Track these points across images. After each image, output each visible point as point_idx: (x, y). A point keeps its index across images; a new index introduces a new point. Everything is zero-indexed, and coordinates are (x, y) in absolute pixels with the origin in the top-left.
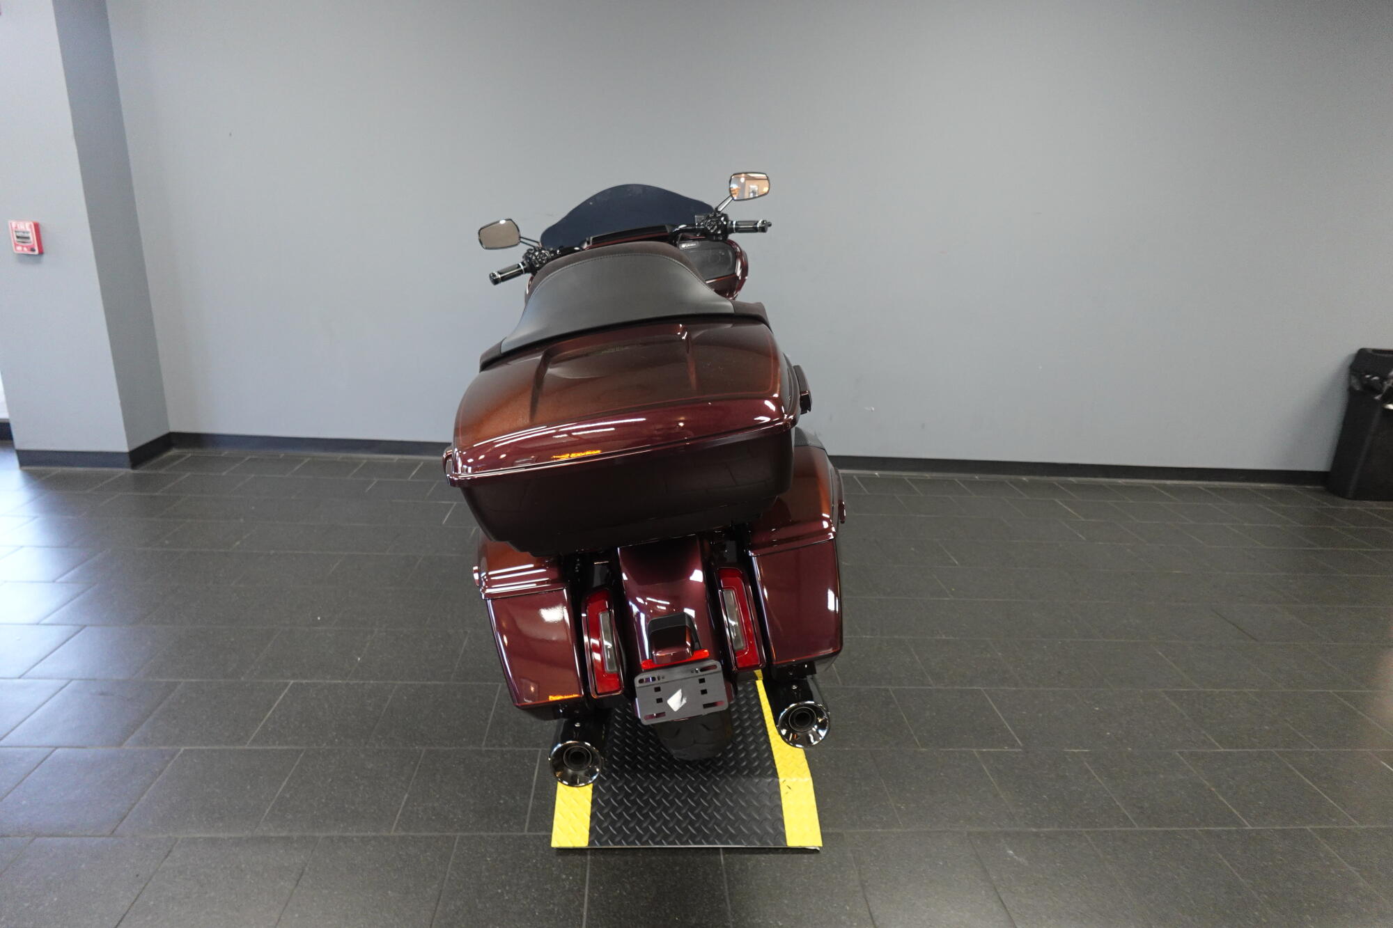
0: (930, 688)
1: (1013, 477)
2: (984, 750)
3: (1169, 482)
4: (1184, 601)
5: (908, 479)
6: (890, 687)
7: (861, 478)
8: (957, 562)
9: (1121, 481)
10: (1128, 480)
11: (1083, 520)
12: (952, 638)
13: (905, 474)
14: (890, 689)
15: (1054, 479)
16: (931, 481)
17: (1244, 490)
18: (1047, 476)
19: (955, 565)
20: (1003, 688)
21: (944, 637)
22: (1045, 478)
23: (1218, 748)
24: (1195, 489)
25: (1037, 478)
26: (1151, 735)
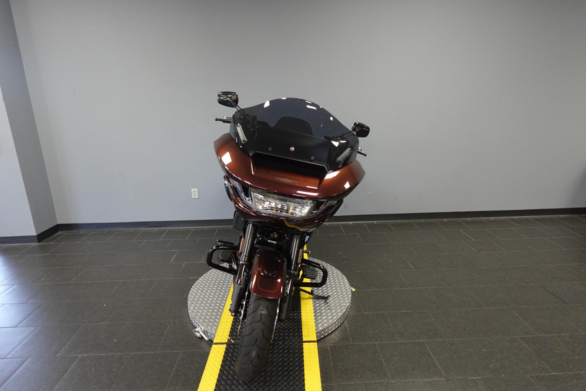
0: (397, 342)
1: (439, 220)
2: (425, 380)
3: (515, 217)
4: (527, 283)
5: (390, 224)
6: (376, 343)
7: (368, 225)
8: (412, 268)
9: (492, 218)
10: (495, 218)
11: (474, 240)
12: (409, 311)
13: (388, 221)
14: (377, 344)
15: (459, 220)
16: (401, 224)
17: (552, 219)
18: (456, 218)
19: (411, 269)
20: (435, 340)
21: (405, 311)
22: (455, 219)
23: (552, 373)
24: (528, 220)
25: (451, 219)
26: (514, 366)
